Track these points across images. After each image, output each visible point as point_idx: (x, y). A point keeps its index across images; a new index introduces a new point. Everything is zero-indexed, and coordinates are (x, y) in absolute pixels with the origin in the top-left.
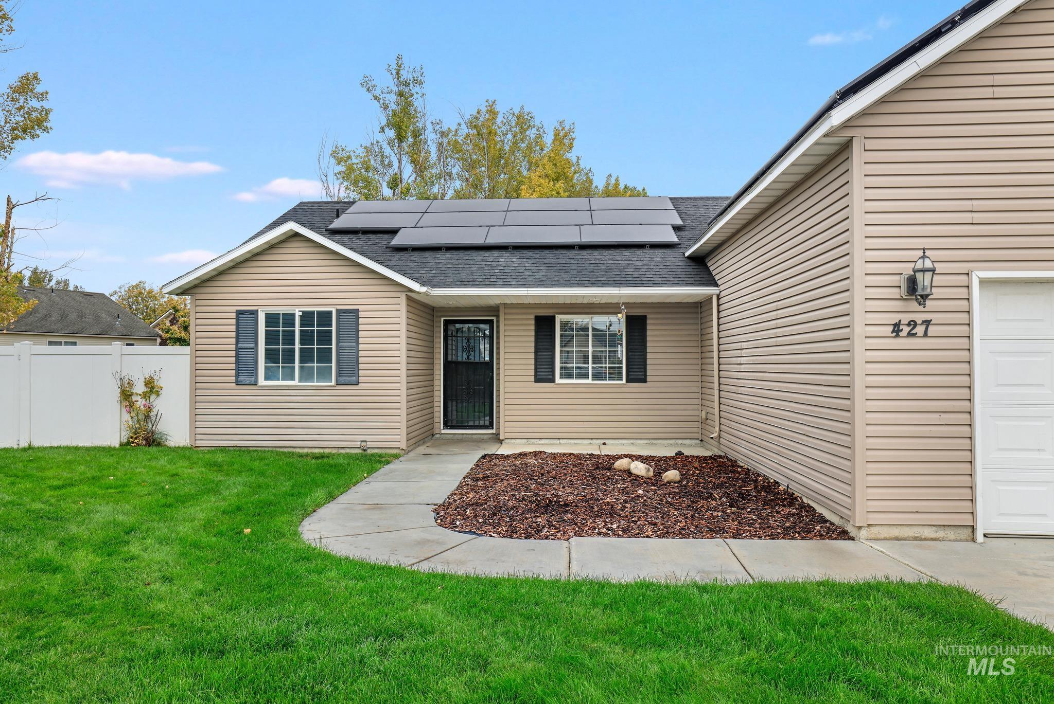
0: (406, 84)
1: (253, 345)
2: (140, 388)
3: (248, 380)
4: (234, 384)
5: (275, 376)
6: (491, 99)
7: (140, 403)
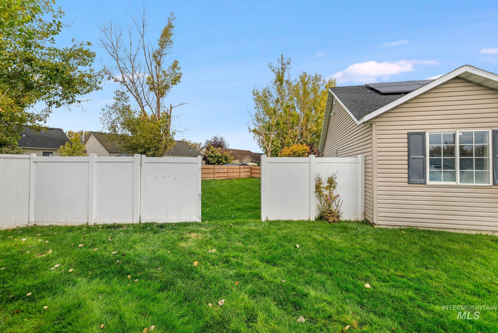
0: (284, 65)
1: (422, 157)
2: (325, 184)
3: (419, 181)
4: (407, 184)
5: (438, 178)
6: (305, 72)
7: (326, 192)
